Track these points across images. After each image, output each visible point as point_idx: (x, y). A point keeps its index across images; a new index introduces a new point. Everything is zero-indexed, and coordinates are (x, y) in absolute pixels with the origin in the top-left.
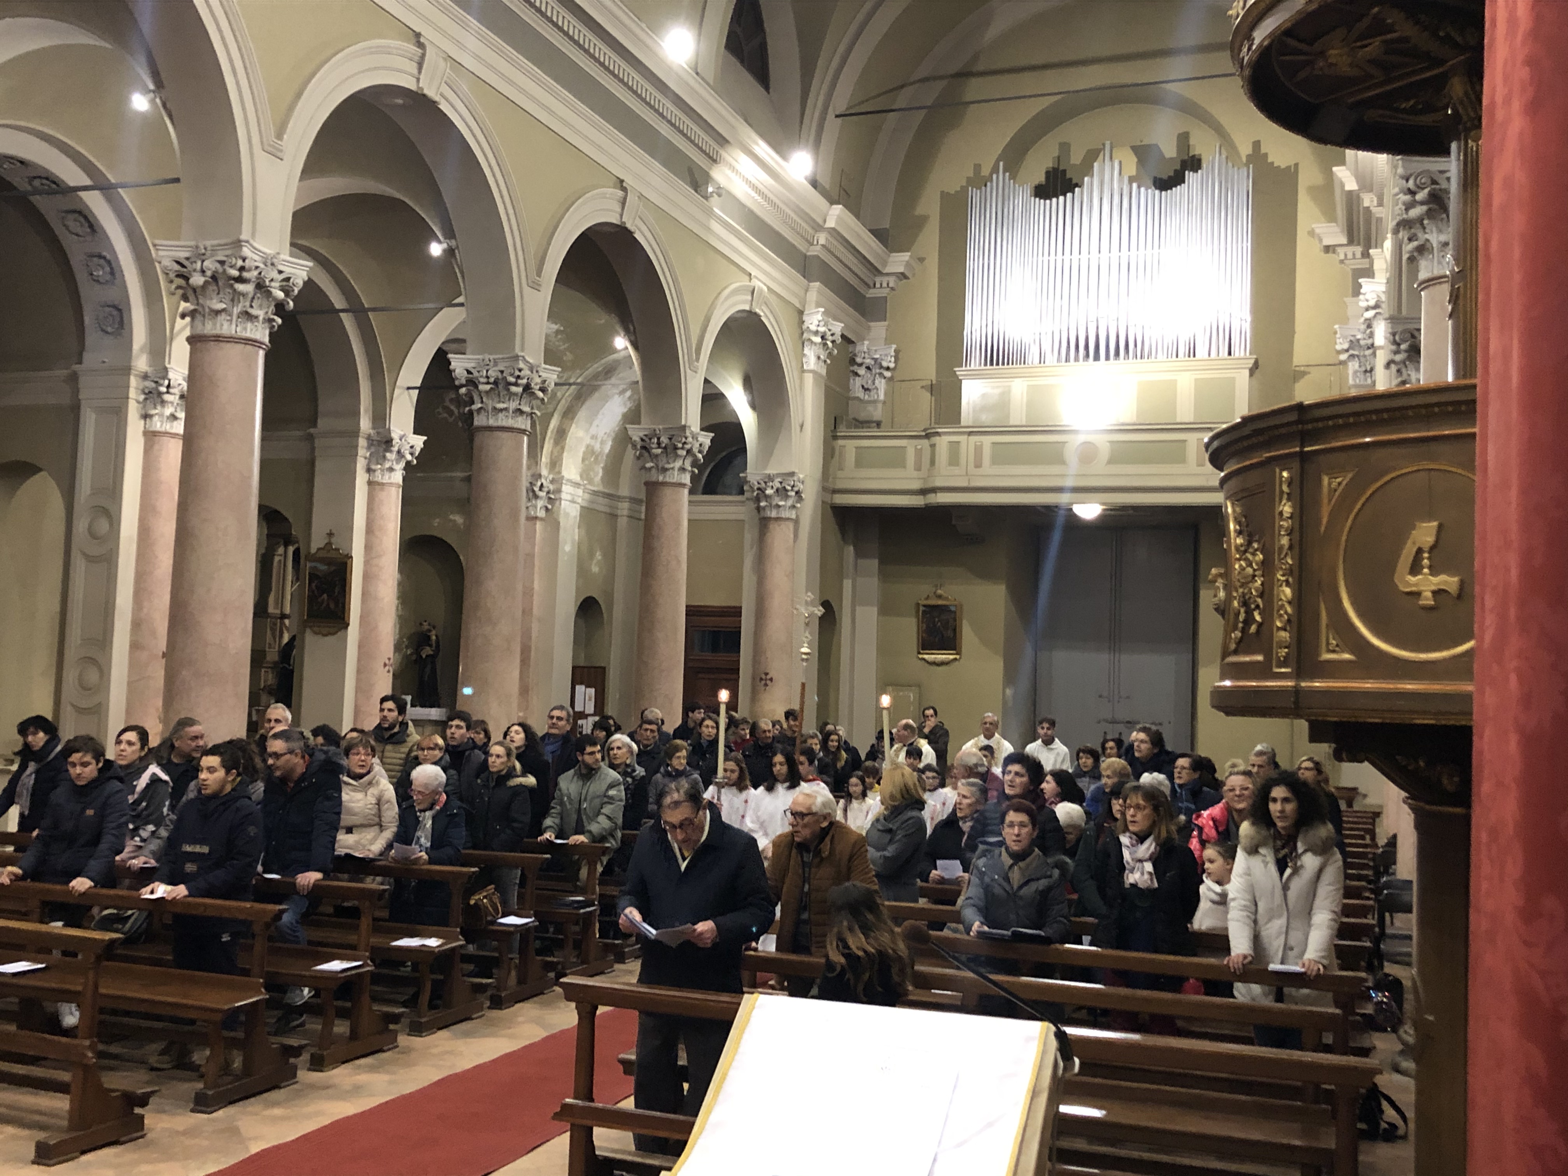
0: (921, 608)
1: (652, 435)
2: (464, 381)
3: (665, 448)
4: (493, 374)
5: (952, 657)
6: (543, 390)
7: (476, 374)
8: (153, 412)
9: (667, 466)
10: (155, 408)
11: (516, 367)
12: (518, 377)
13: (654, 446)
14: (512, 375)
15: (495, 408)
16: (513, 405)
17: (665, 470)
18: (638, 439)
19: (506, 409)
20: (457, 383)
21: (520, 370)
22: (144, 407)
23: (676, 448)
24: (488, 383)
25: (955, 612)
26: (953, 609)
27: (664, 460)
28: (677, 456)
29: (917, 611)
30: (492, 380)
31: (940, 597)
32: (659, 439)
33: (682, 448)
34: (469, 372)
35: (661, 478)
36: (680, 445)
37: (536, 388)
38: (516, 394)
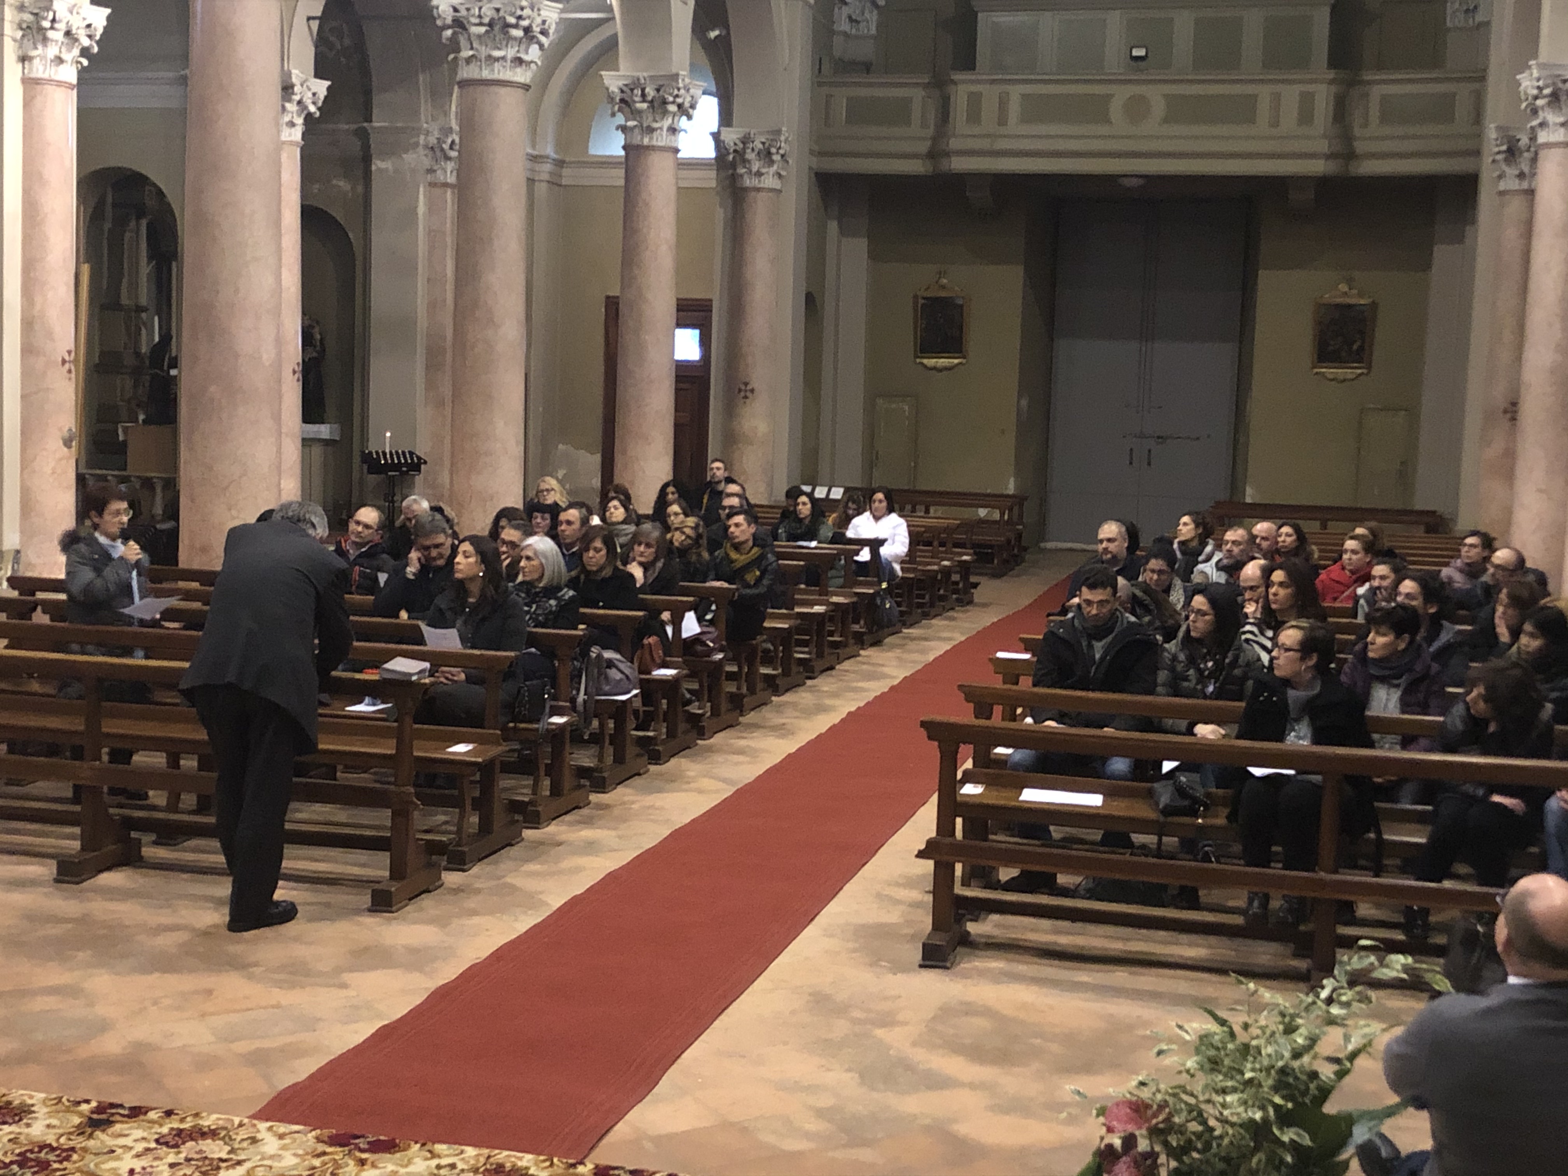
0: (921, 301)
1: (634, 85)
2: (449, 21)
3: (652, 102)
4: (488, 13)
5: (956, 361)
6: (544, 33)
7: (463, 13)
8: (33, 53)
9: (655, 125)
10: (36, 48)
11: (517, 3)
12: (520, 18)
13: (637, 99)
14: (512, 14)
15: (489, 57)
16: (511, 52)
17: (651, 130)
18: (616, 90)
19: (503, 58)
20: (439, 23)
21: (522, 9)
22: (20, 47)
23: (665, 102)
24: (481, 24)
25: (961, 306)
26: (960, 302)
27: (650, 119)
28: (665, 112)
29: (915, 303)
30: (486, 20)
31: (943, 287)
32: (643, 90)
33: (673, 102)
34: (456, 10)
35: (646, 141)
36: (671, 99)
37: (536, 29)
38: (515, 39)
